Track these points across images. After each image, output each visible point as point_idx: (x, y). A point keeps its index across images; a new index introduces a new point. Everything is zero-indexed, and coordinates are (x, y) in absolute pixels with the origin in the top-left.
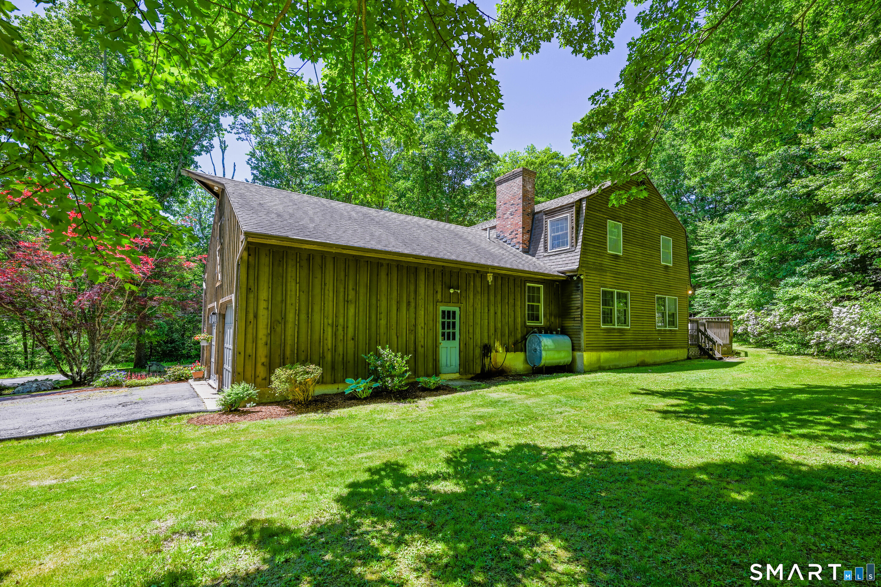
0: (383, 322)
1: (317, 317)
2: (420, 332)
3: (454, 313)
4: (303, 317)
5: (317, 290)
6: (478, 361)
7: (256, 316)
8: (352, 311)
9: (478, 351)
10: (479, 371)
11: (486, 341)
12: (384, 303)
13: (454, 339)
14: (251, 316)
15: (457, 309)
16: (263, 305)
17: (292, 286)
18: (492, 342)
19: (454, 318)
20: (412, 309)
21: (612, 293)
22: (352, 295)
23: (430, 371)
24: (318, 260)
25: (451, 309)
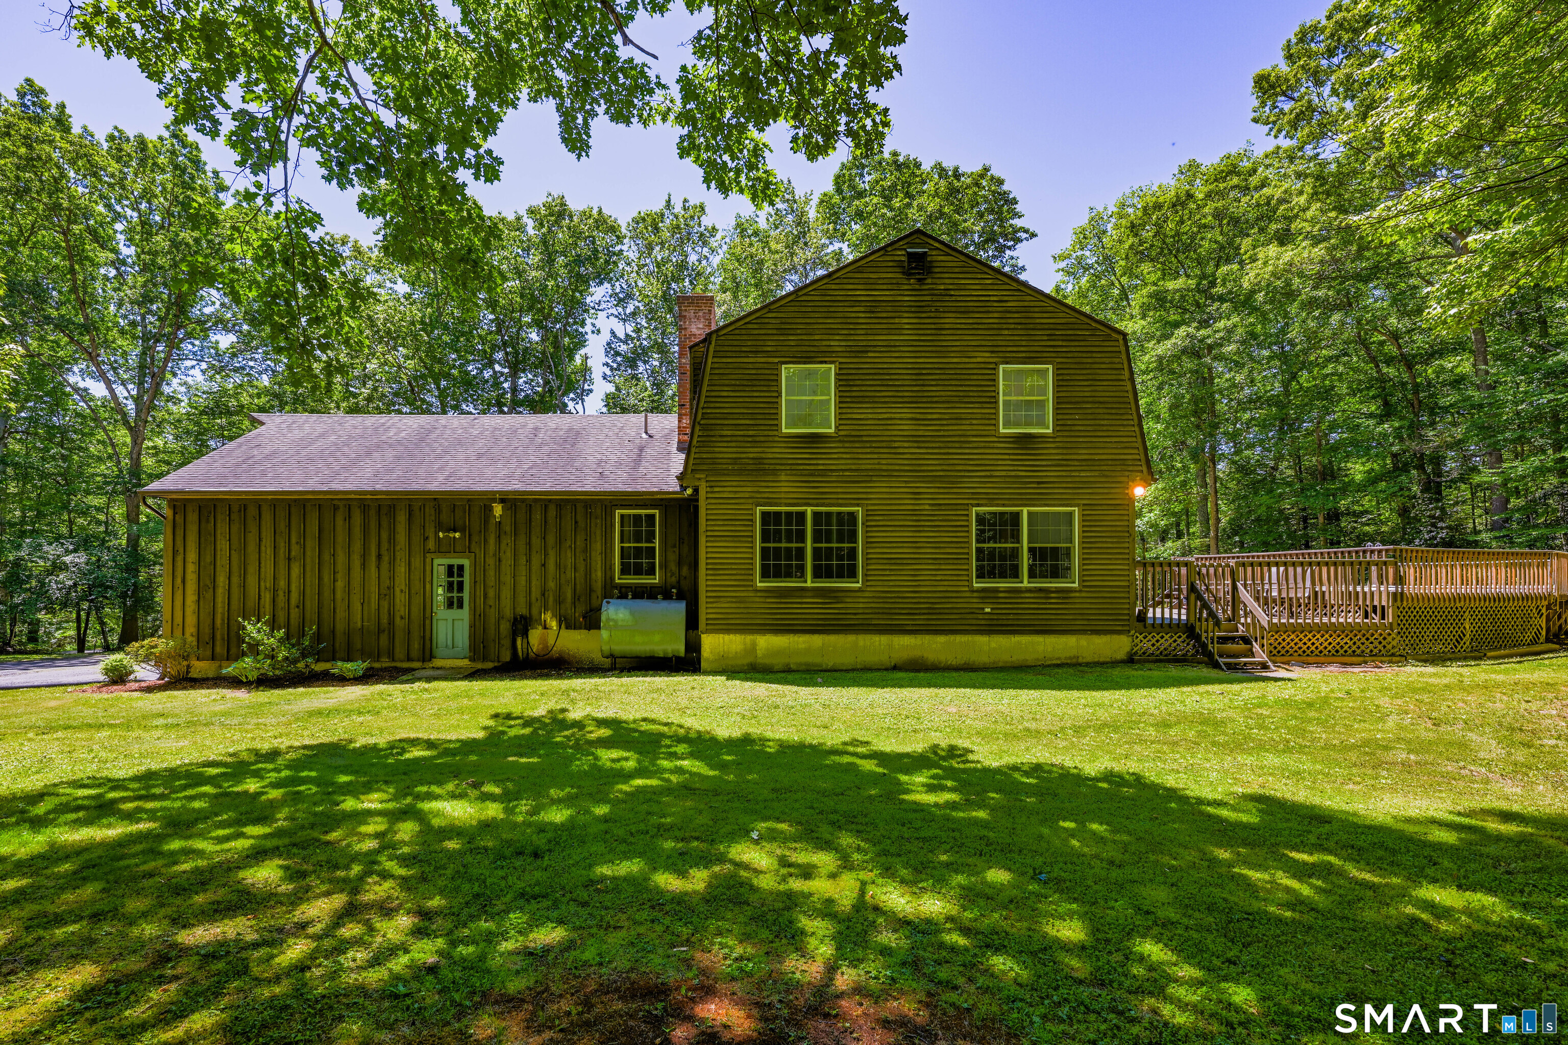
0: (340, 584)
1: (252, 580)
2: (400, 599)
3: (461, 568)
4: (235, 580)
5: (252, 547)
6: (507, 642)
7: (184, 581)
8: (296, 571)
9: (505, 627)
10: (506, 657)
11: (522, 610)
12: (341, 558)
13: (460, 606)
14: (179, 581)
15: (466, 562)
16: (191, 568)
17: (223, 545)
18: (535, 612)
19: (461, 575)
20: (385, 565)
21: (802, 516)
22: (295, 550)
23: (415, 653)
24: (252, 511)
25: (456, 562)
